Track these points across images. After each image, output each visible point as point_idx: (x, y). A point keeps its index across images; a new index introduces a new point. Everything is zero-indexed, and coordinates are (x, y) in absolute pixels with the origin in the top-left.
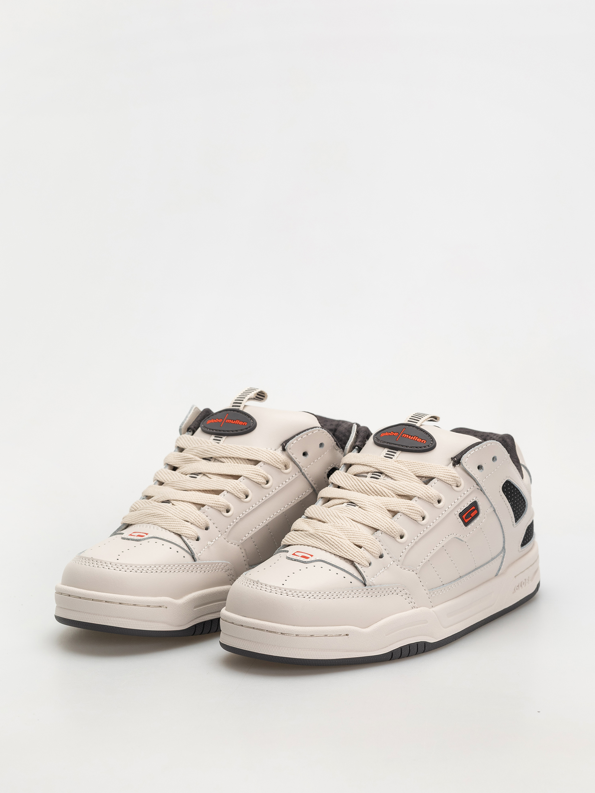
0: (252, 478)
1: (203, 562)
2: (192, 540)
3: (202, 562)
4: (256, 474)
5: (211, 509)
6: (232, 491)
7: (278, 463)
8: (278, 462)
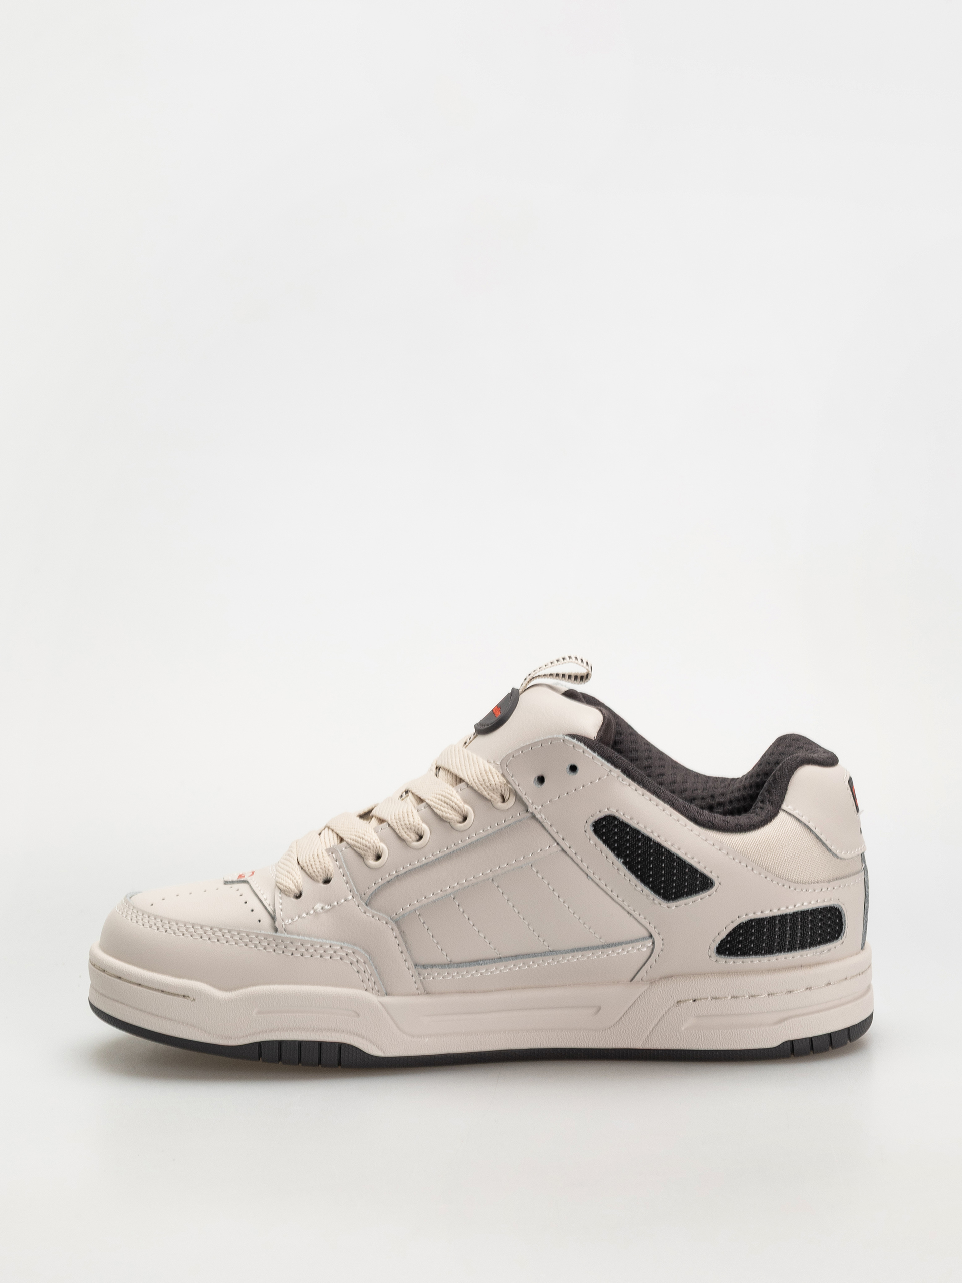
0: (435, 807)
1: (291, 936)
2: (286, 895)
3: (288, 936)
4: (445, 803)
5: (349, 850)
6: (395, 824)
7: (486, 789)
8: (487, 787)
